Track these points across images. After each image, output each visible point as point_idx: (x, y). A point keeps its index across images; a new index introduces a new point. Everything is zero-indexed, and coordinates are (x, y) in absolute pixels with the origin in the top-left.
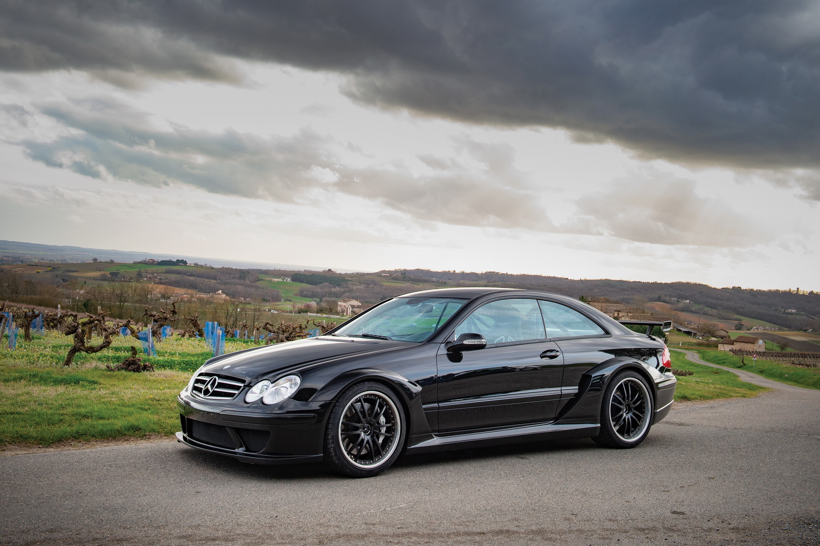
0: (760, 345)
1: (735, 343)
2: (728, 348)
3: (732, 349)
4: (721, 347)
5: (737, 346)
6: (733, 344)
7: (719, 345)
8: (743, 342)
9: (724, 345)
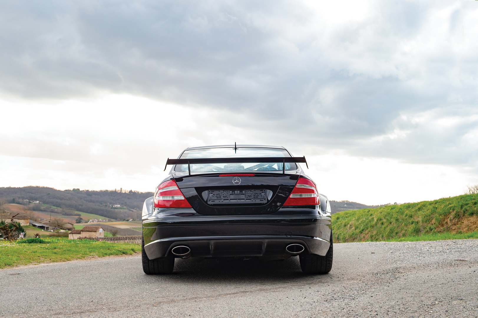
0: (100, 233)
1: (81, 233)
2: (76, 237)
3: (80, 237)
4: (71, 237)
5: (84, 235)
6: (80, 233)
7: (69, 235)
8: (88, 231)
9: (74, 234)
